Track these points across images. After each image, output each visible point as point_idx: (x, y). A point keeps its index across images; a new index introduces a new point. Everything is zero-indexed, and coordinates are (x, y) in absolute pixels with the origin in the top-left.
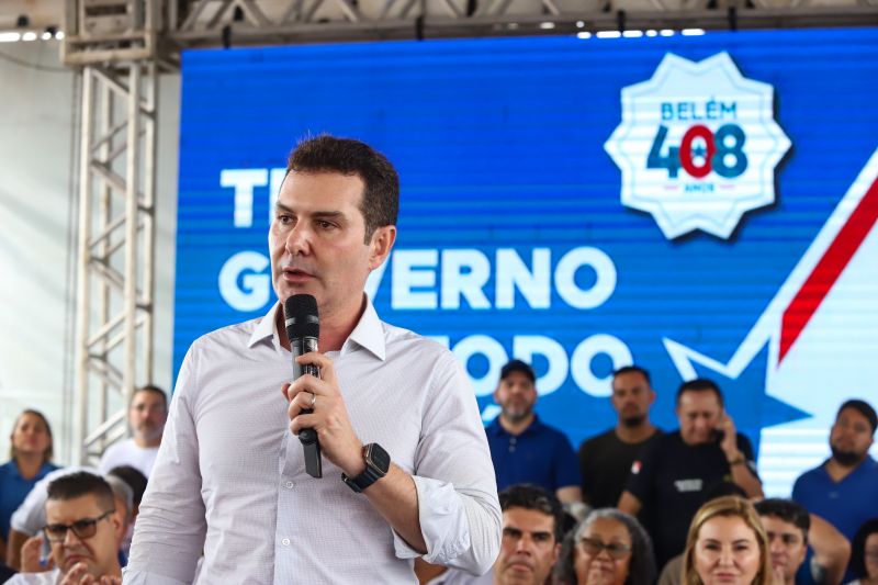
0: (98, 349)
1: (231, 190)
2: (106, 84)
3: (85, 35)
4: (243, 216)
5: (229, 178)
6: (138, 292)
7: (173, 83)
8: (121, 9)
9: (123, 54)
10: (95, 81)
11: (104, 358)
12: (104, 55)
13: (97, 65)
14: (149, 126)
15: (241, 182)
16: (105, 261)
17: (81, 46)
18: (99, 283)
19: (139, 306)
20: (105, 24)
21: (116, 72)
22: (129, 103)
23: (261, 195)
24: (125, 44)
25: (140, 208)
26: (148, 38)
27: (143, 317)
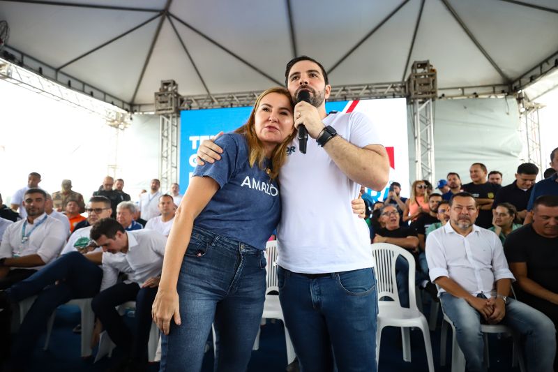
0: (165, 176)
1: (191, 141)
2: (166, 119)
3: (160, 108)
4: (194, 147)
5: (191, 138)
6: (172, 163)
7: (180, 119)
8: (167, 102)
9: (169, 112)
10: (163, 120)
11: (167, 178)
12: (164, 112)
13: (163, 114)
14: (176, 128)
15: (193, 139)
16: (167, 158)
17: (159, 110)
18: (164, 163)
19: (172, 167)
20: (164, 105)
21: (168, 117)
22: (170, 122)
23: (198, 142)
24: (171, 109)
25: (172, 145)
26: (173, 108)
27: (174, 169)
